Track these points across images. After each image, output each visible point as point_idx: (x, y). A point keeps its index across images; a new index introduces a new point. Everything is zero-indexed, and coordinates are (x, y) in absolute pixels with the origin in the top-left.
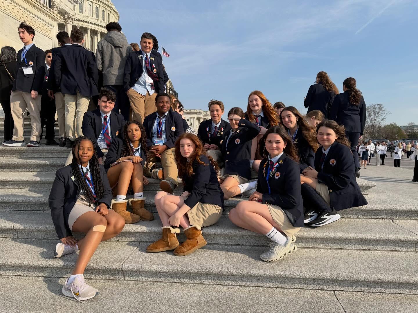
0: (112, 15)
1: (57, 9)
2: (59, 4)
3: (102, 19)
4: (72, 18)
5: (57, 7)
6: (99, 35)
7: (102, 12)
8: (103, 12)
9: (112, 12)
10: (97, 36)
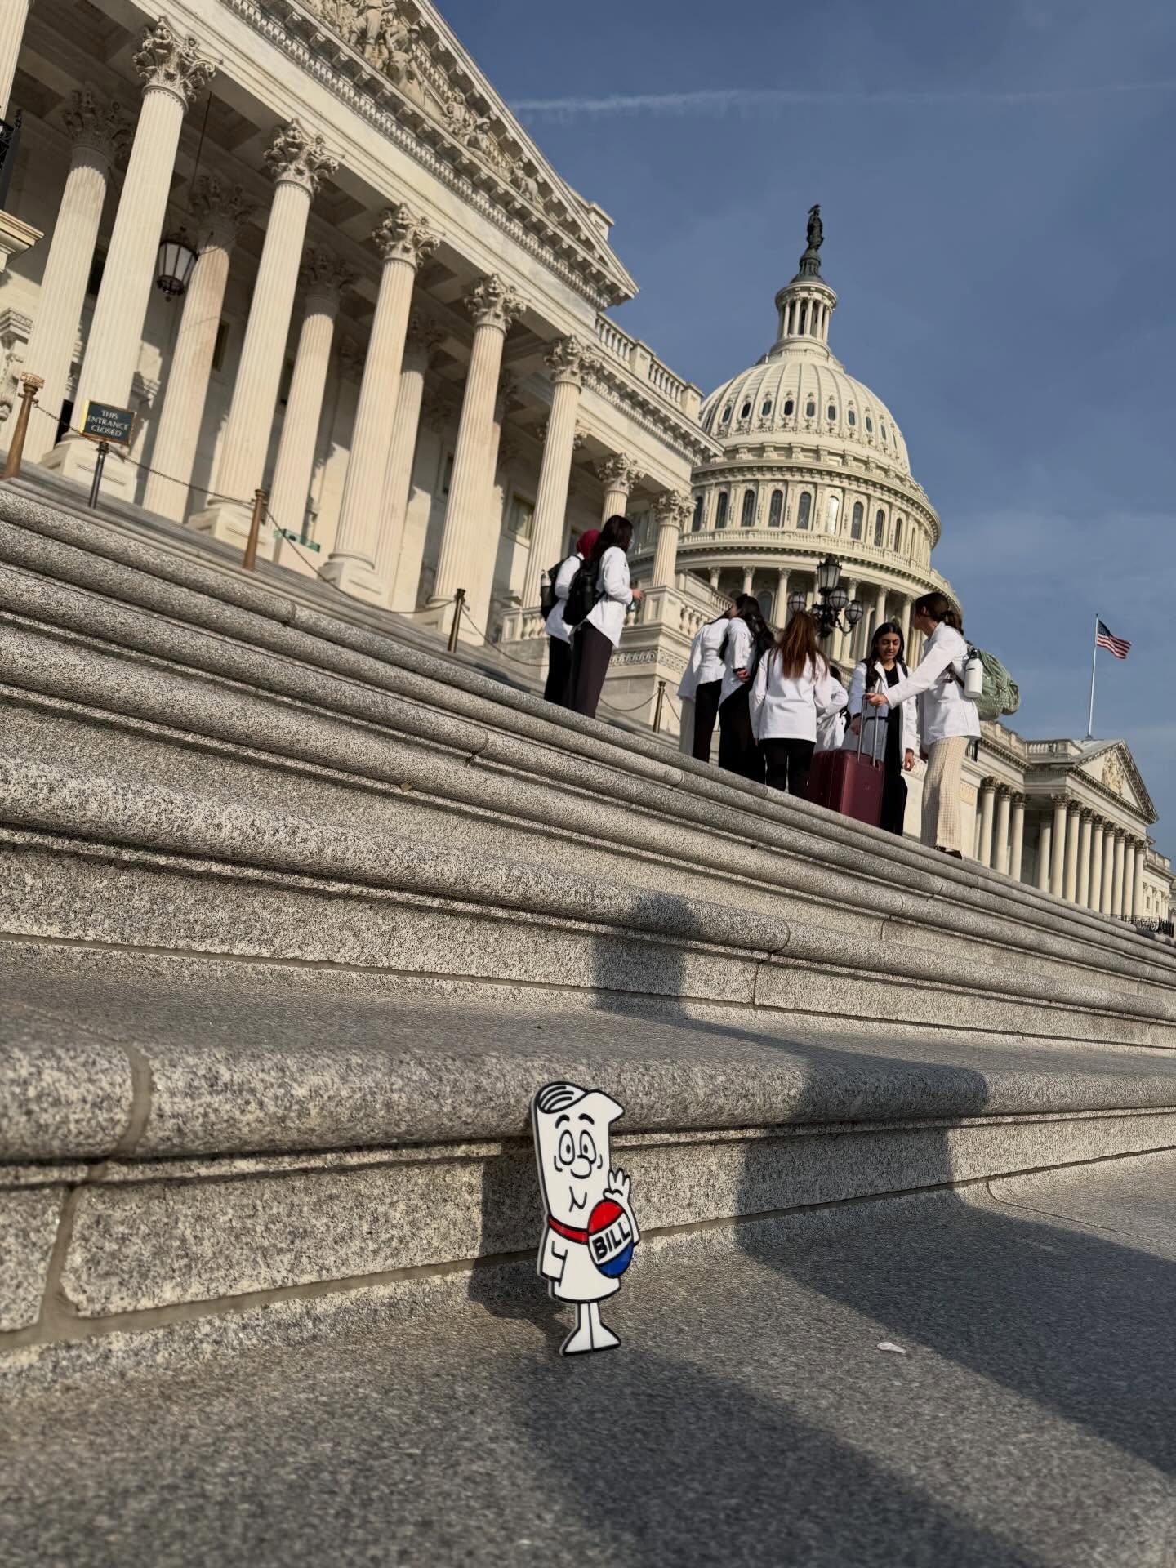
0: (912, 524)
1: (629, 478)
2: (635, 462)
3: (871, 540)
4: (681, 508)
5: (629, 472)
6: (882, 601)
7: (873, 518)
8: (878, 516)
9: (914, 513)
10: (875, 605)
